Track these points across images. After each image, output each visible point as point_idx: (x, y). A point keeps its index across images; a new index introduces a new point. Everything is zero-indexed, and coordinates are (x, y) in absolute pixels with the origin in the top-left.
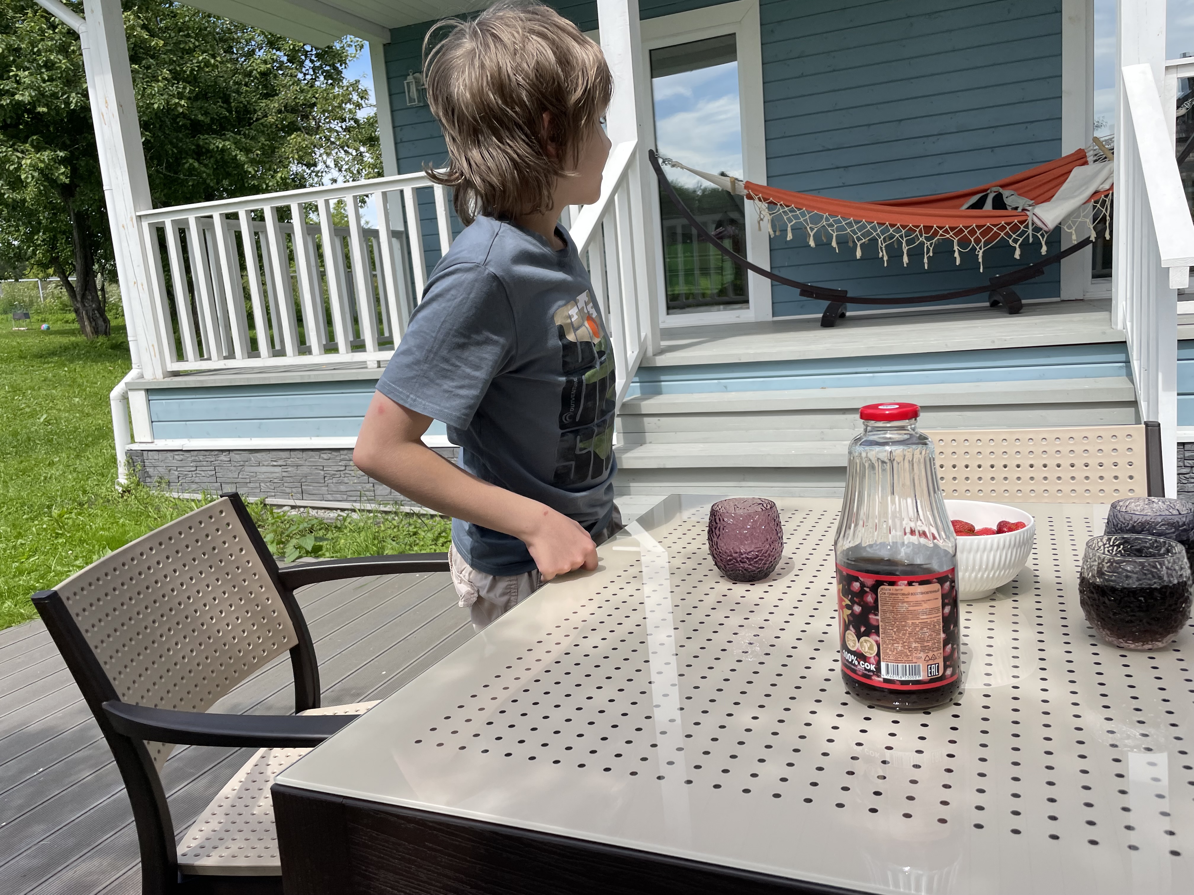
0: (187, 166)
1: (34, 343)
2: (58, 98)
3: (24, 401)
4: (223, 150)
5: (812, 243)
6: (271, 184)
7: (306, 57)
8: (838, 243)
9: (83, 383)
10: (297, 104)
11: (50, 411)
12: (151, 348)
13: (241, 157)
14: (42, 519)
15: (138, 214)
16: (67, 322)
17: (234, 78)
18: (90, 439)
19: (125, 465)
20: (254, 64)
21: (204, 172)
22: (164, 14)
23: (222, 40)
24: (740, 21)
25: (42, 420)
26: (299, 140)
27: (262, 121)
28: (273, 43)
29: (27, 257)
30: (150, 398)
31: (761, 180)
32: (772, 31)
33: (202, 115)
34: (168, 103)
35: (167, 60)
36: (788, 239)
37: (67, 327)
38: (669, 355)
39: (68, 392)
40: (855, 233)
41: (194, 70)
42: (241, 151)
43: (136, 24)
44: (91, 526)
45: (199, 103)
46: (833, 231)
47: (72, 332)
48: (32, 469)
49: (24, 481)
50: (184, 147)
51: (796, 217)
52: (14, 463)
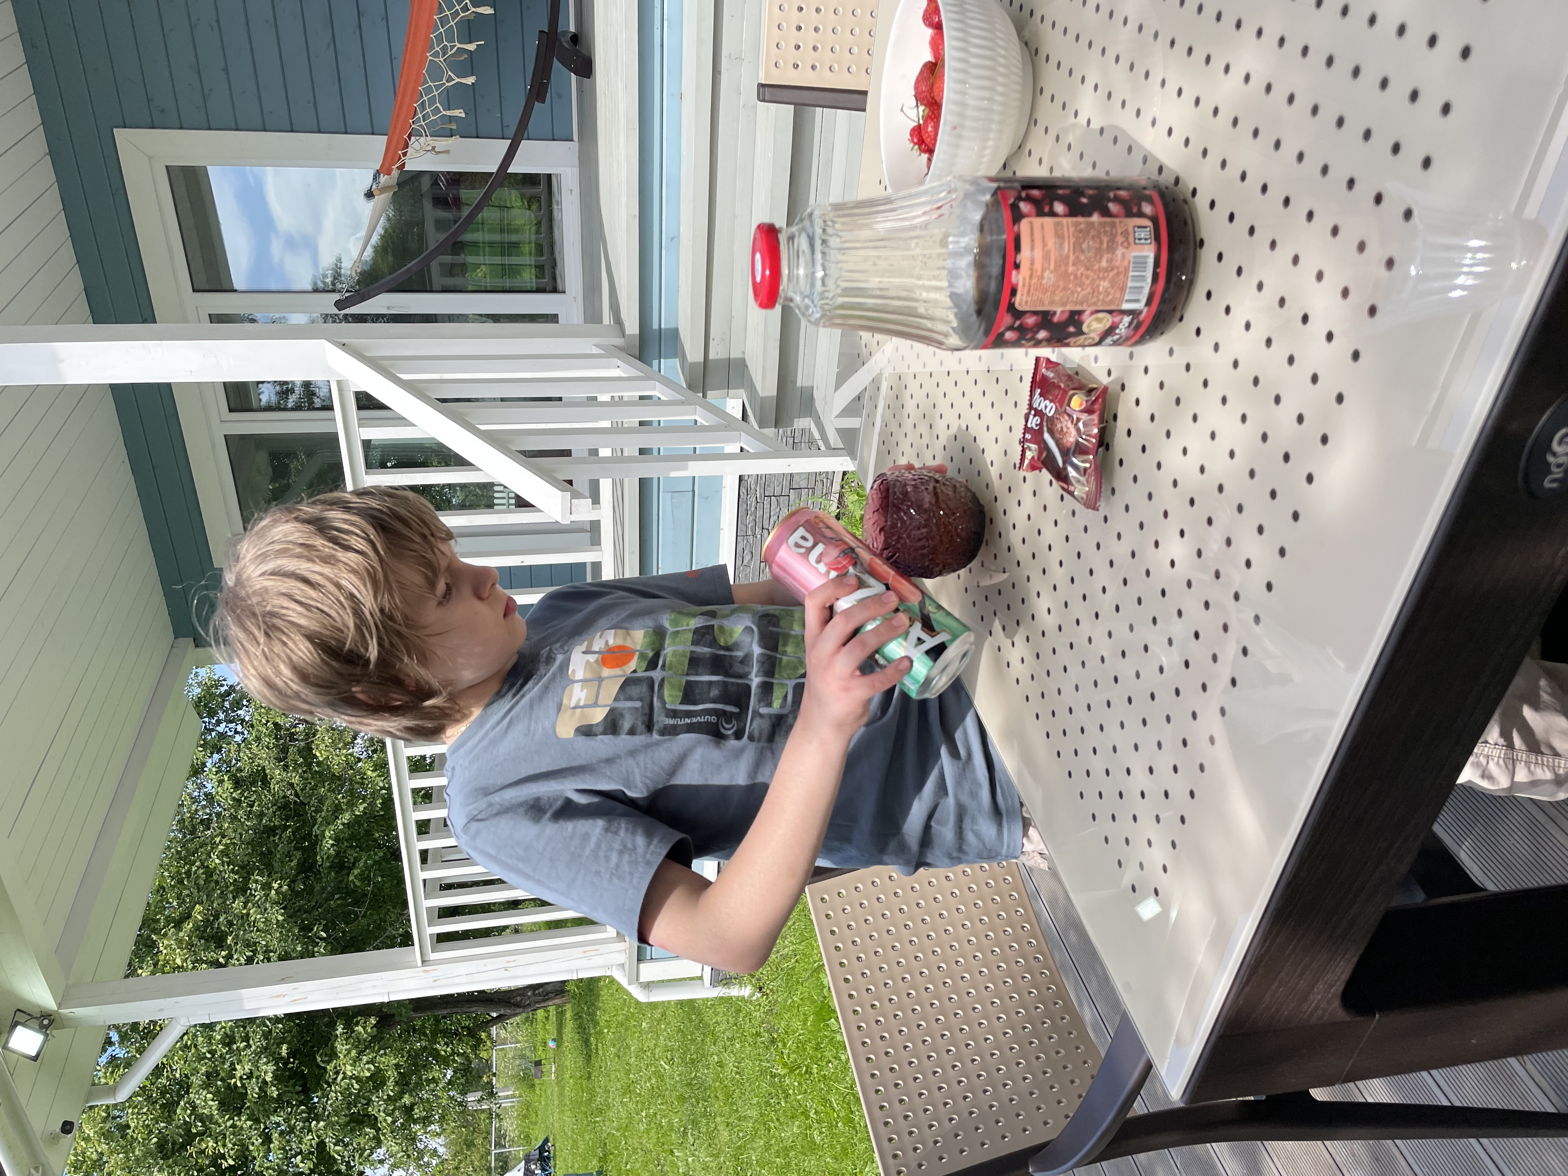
0: (358, 883)
1: (571, 1059)
2: (270, 1031)
3: (642, 1083)
4: (337, 839)
5: (470, 80)
6: (381, 784)
7: (213, 730)
8: (470, 42)
9: (623, 1015)
10: (276, 746)
11: (657, 1056)
12: (588, 954)
13: (346, 817)
14: (787, 1085)
15: (420, 964)
16: (547, 1018)
17: (243, 820)
18: (693, 1017)
19: (729, 988)
20: (224, 796)
21: (366, 863)
22: (161, 901)
23: (192, 833)
24: (150, 158)
25: (667, 1067)
26: (322, 746)
27: (298, 789)
28: (197, 771)
29: (466, 1063)
30: (648, 957)
31: (379, 143)
32: (162, 111)
33: (292, 861)
34: (277, 903)
35: (220, 901)
36: (463, 115)
37: (553, 1018)
38: (624, 316)
39: (635, 1033)
40: (457, 13)
41: (233, 869)
42: (337, 818)
43: (174, 938)
44: (800, 1035)
45: (276, 865)
46: (452, 47)
47: (561, 1014)
48: (726, 1086)
49: (740, 1098)
50: (332, 884)
51: (432, 101)
52: (716, 1106)
